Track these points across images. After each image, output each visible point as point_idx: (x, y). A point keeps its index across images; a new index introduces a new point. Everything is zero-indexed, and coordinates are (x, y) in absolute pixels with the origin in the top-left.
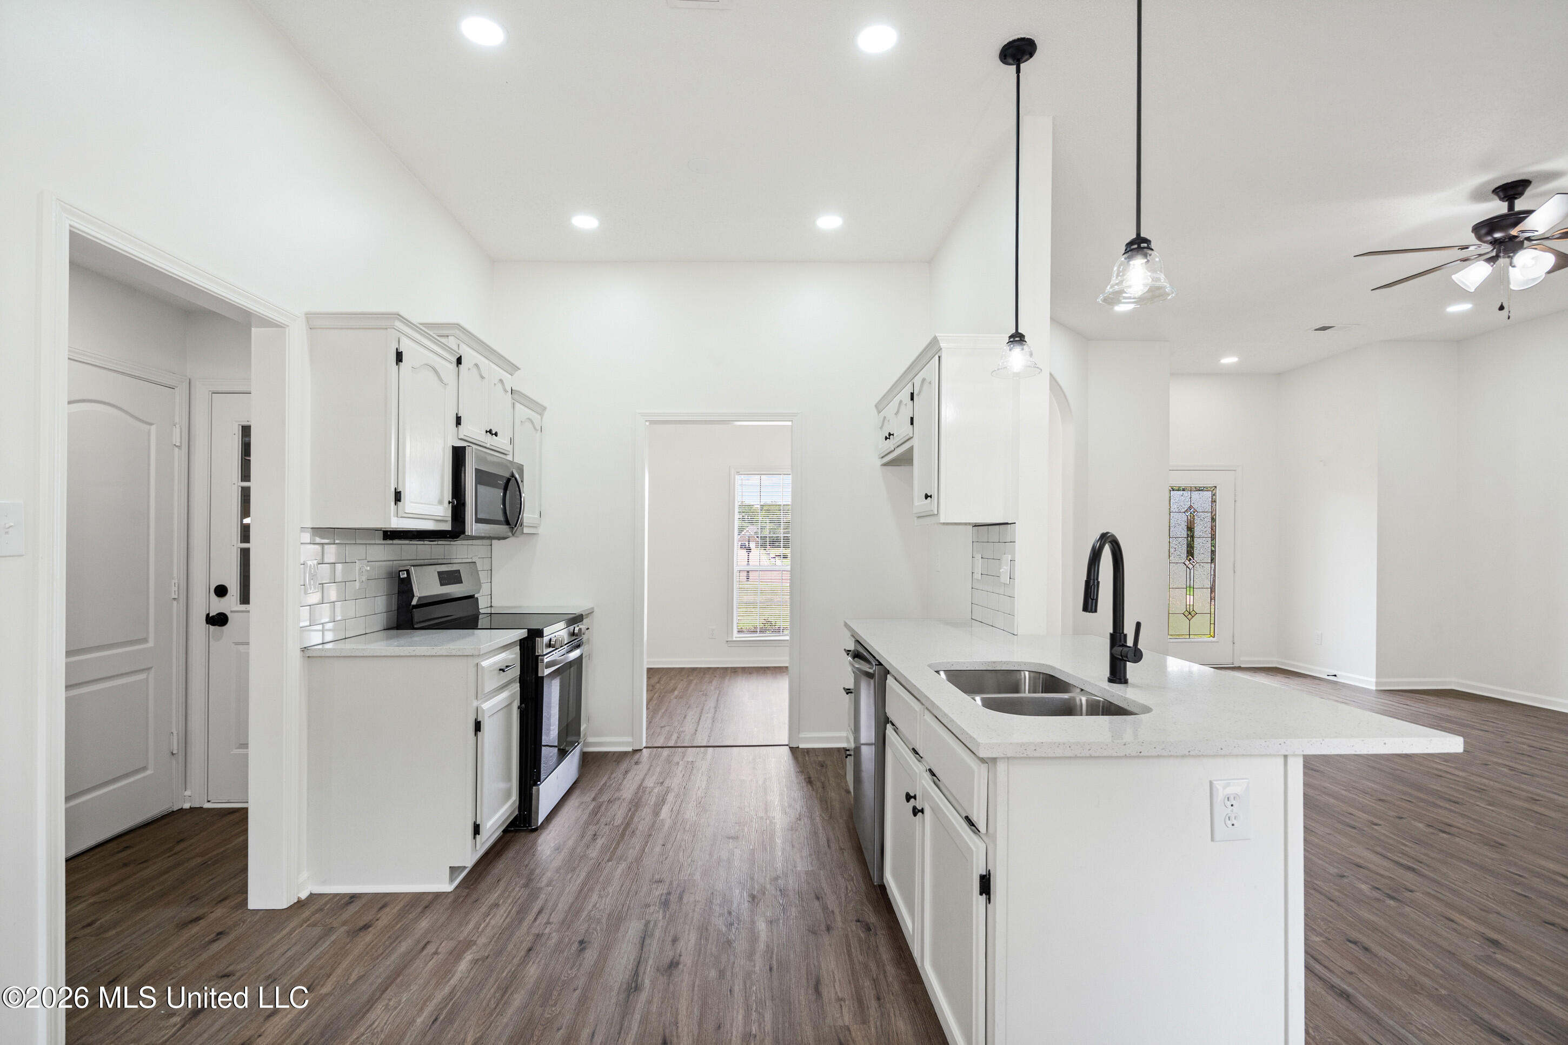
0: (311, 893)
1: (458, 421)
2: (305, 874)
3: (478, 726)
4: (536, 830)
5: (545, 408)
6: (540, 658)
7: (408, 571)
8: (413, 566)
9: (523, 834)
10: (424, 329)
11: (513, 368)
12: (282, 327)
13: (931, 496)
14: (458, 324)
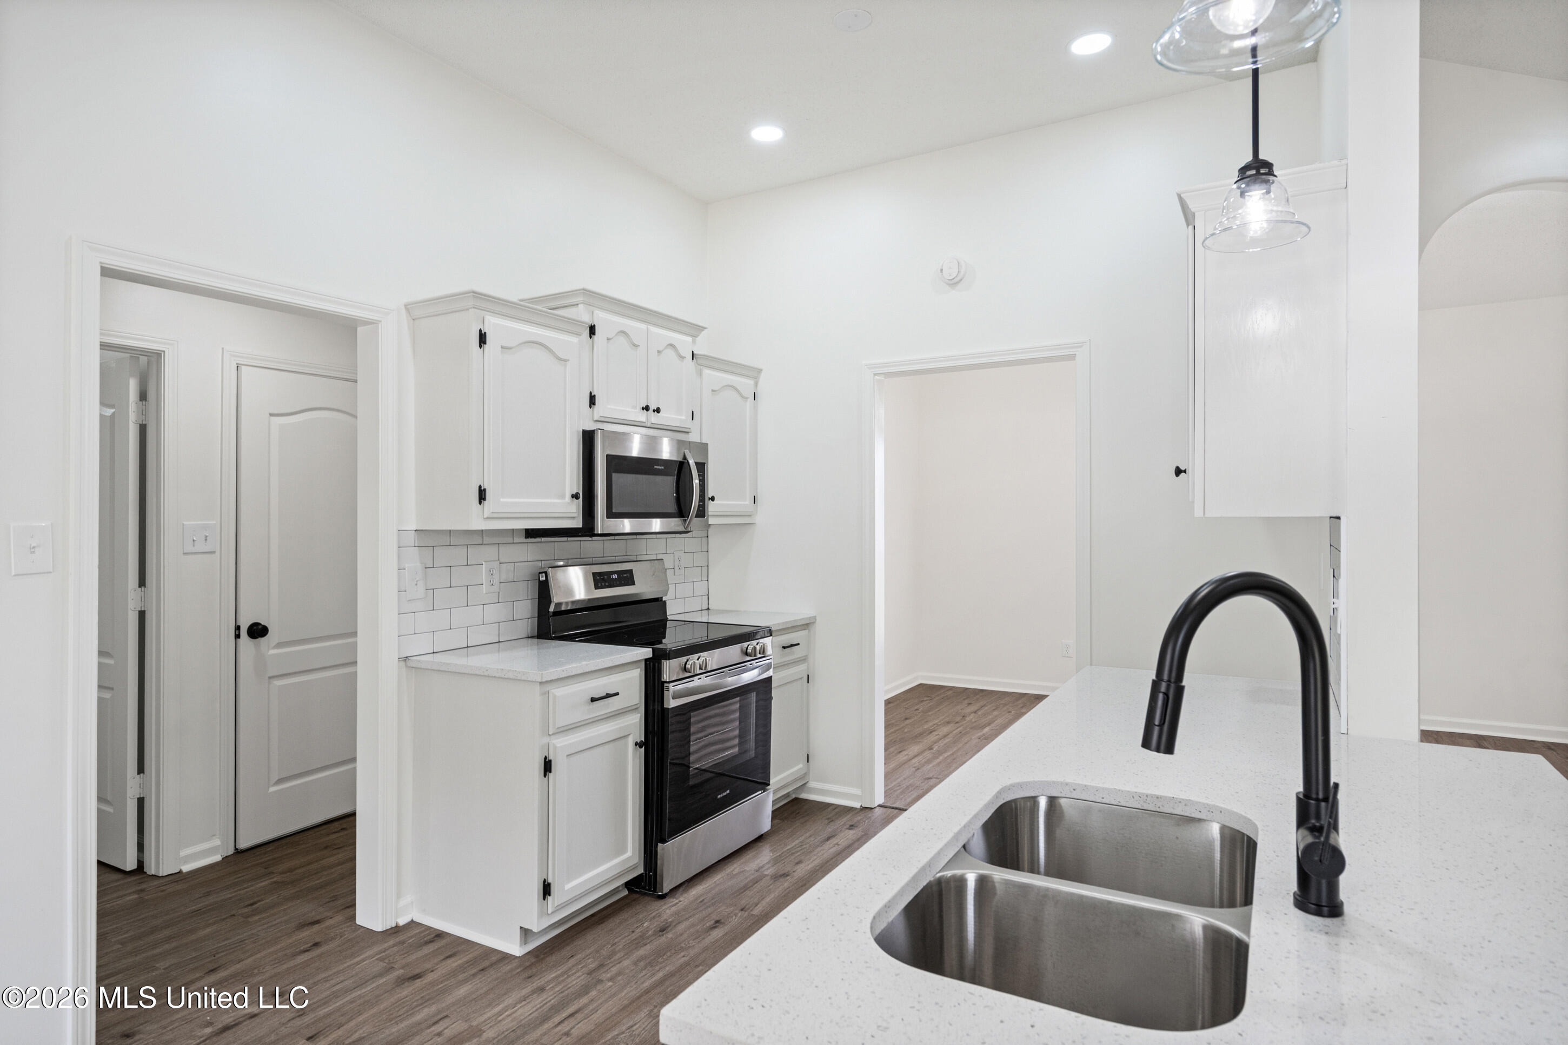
0: (412, 920)
1: (592, 400)
2: (407, 899)
3: (548, 766)
4: (663, 897)
5: (760, 371)
6: (666, 685)
7: (546, 573)
8: (551, 567)
9: (647, 899)
10: (527, 304)
11: (694, 330)
12: (374, 323)
13: (1185, 471)
14: (584, 289)
